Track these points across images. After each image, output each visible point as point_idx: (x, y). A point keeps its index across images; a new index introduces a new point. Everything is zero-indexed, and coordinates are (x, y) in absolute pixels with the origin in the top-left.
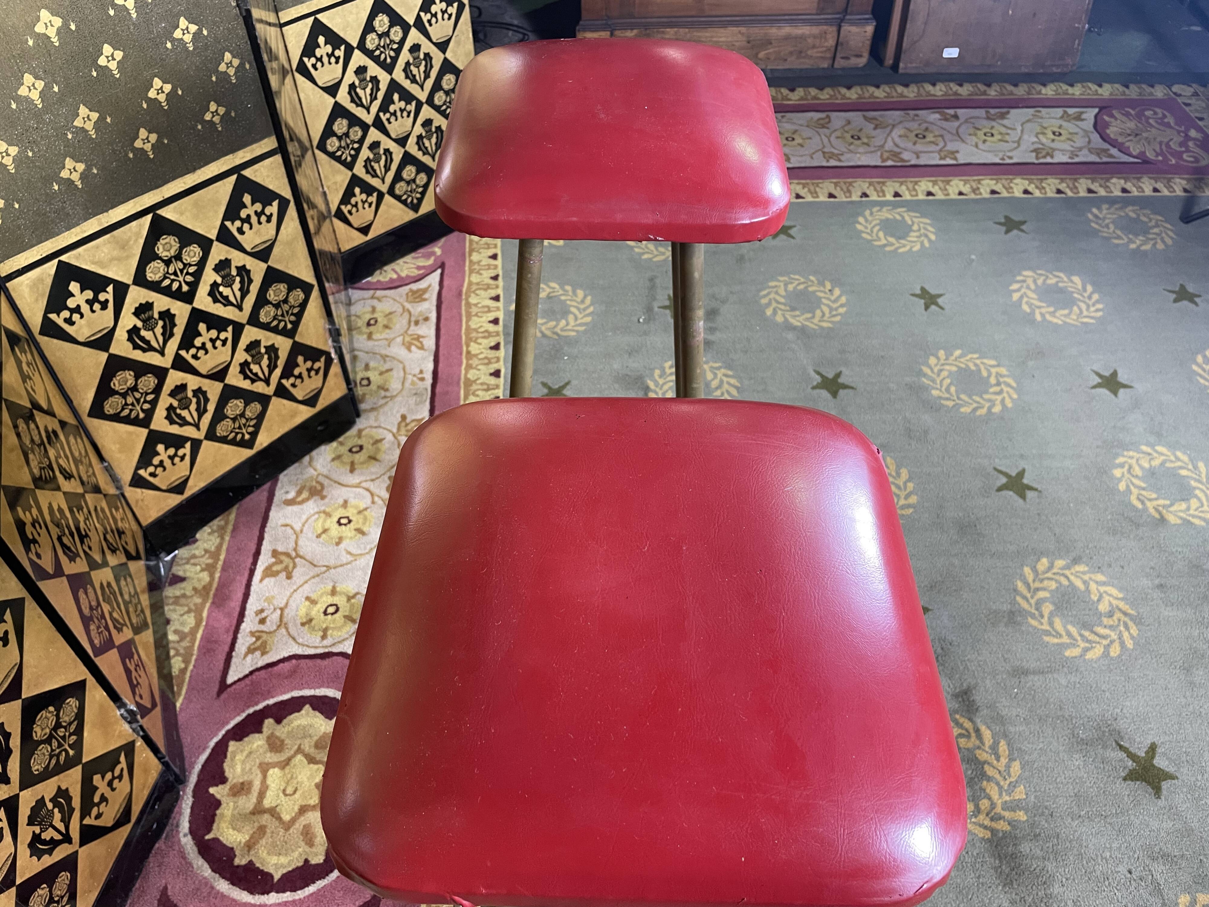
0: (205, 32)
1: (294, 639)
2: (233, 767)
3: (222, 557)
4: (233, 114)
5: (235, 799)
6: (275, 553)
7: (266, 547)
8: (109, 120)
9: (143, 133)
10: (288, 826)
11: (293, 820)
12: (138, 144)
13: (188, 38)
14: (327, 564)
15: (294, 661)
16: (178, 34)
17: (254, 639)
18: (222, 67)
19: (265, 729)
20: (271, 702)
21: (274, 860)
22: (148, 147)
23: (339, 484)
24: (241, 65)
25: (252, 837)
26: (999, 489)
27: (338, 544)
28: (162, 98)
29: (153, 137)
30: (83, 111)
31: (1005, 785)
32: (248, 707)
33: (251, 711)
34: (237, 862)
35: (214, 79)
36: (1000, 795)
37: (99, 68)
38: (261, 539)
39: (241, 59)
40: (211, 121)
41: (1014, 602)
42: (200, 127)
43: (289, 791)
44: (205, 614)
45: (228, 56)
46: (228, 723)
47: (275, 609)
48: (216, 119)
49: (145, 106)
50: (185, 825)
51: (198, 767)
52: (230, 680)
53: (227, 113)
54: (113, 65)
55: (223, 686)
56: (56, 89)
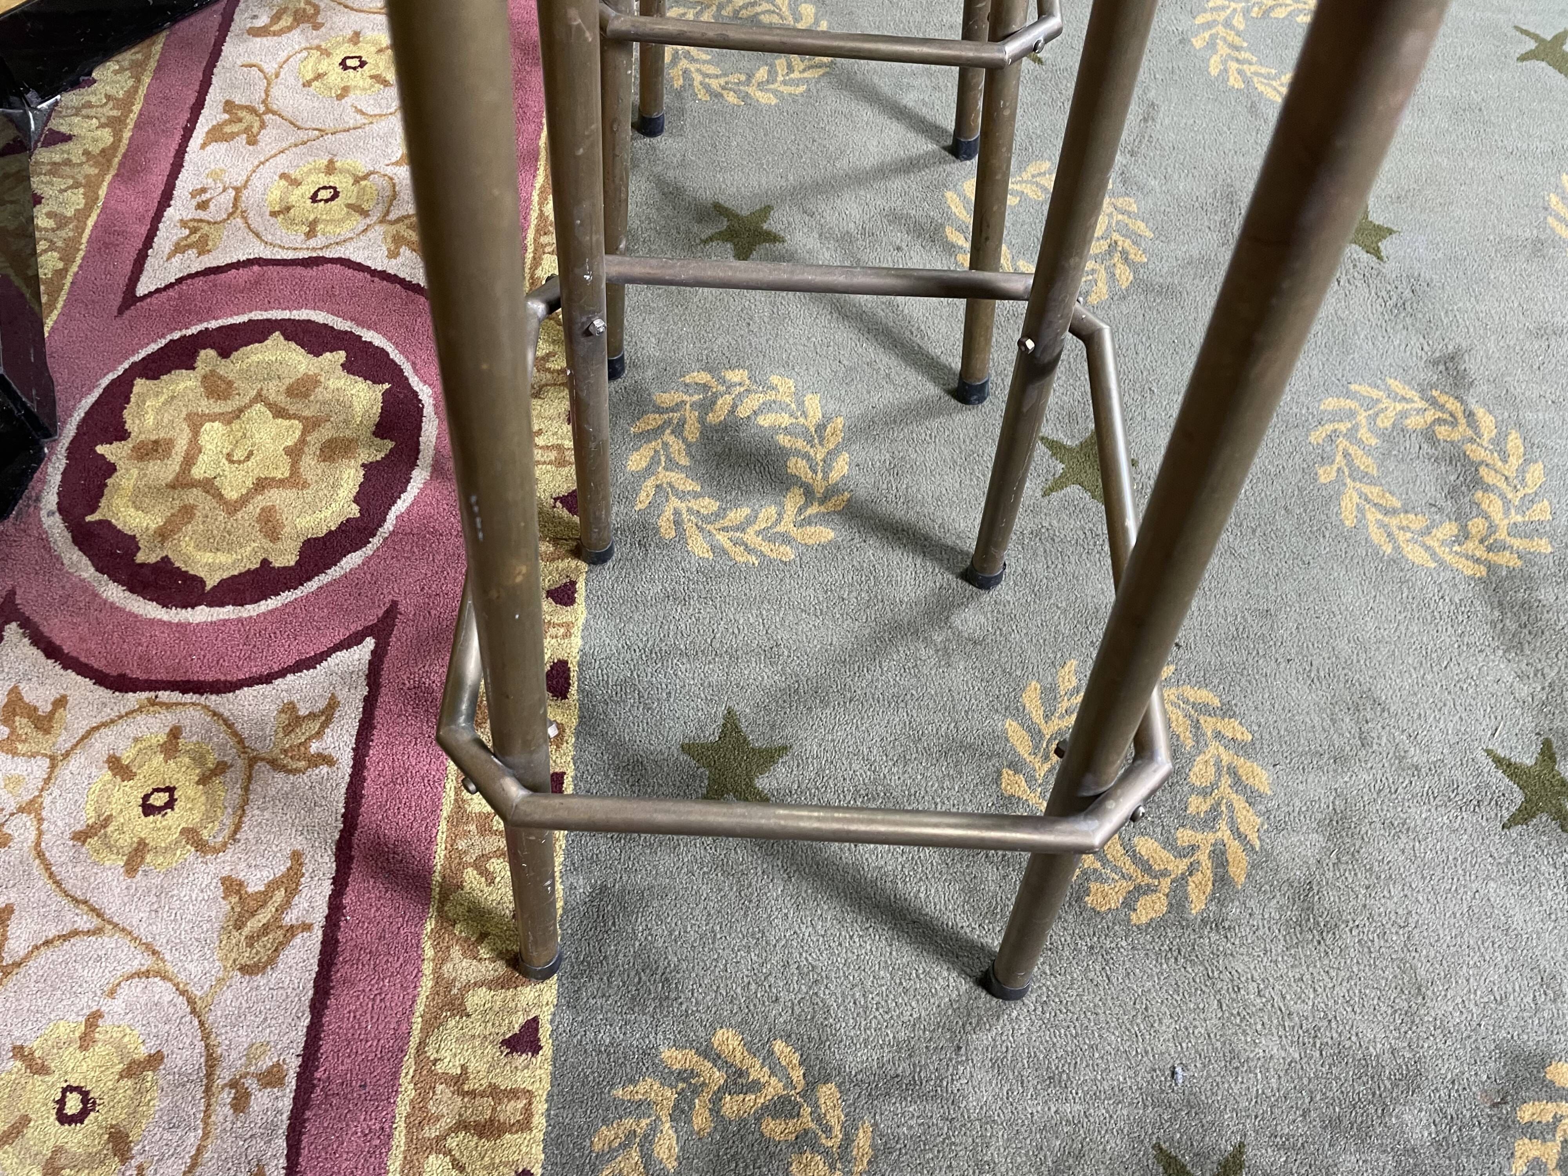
1: (258, 235)
2: (140, 416)
3: (137, 108)
5: (141, 465)
6: (229, 106)
7: (214, 97)
10: (233, 508)
11: (244, 501)
14: (320, 126)
15: (256, 268)
17: (187, 232)
19: (199, 364)
20: (213, 324)
21: (208, 557)
23: (346, 7)
25: (168, 521)
26: (1523, 58)
27: (340, 97)
31: (1515, 499)
32: (172, 330)
33: (176, 335)
34: (140, 558)
36: (1507, 512)
38: (206, 84)
41: (1543, 226)
43: (239, 455)
44: (102, 192)
46: (134, 352)
47: (225, 190)
50: (51, 499)
51: (79, 415)
52: (141, 291)
55: (130, 299)
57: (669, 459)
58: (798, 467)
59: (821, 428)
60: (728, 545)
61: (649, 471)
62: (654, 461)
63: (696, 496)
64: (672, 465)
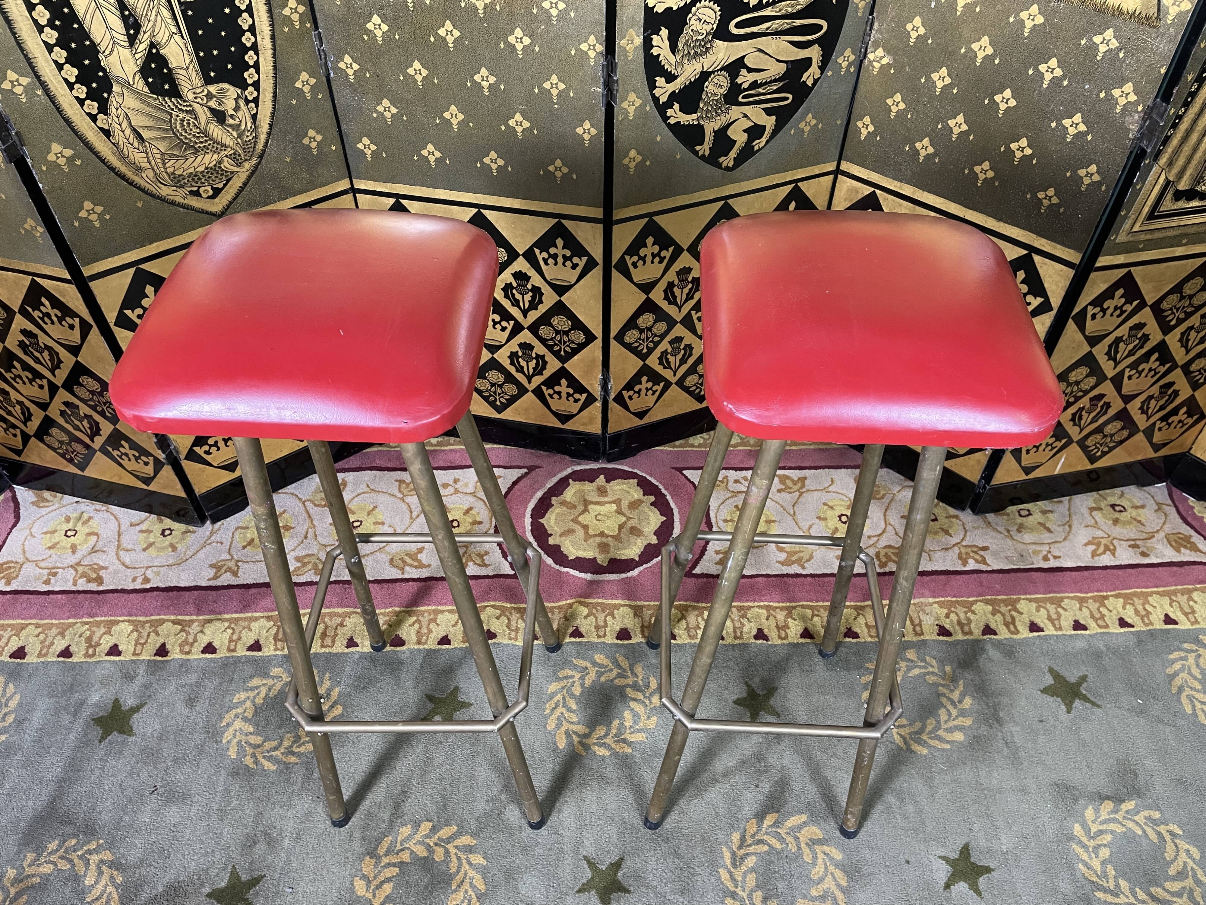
0: (1089, 138)
1: (723, 503)
2: (618, 484)
3: (794, 448)
4: (1062, 210)
5: (595, 490)
6: (803, 479)
7: (807, 473)
8: (971, 137)
9: (986, 165)
10: (575, 521)
11: (578, 523)
12: (977, 169)
13: (1072, 131)
14: (797, 513)
16: (1067, 122)
18: (1082, 172)
19: (646, 497)
20: (669, 497)
21: (553, 517)
22: (982, 176)
23: (886, 510)
24: (1099, 184)
25: (568, 503)
27: (819, 518)
28: (1019, 154)
29: (991, 174)
30: (960, 118)
32: (664, 485)
33: (661, 487)
34: (553, 498)
35: (1068, 174)
37: (992, 100)
38: (815, 468)
39: (1103, 179)
40: (1040, 200)
42: (1029, 196)
43: (599, 517)
44: (739, 448)
45: (1093, 168)
46: (651, 476)
48: (1046, 202)
49: (1002, 149)
50: (579, 468)
51: (620, 467)
52: (684, 472)
53: (1058, 206)
54: (1003, 106)
55: (680, 470)
56: (955, 91)
57: (603, 673)
58: (601, 731)
59: (624, 741)
60: (555, 699)
61: (595, 663)
62: (601, 666)
63: (582, 685)
64: (600, 674)
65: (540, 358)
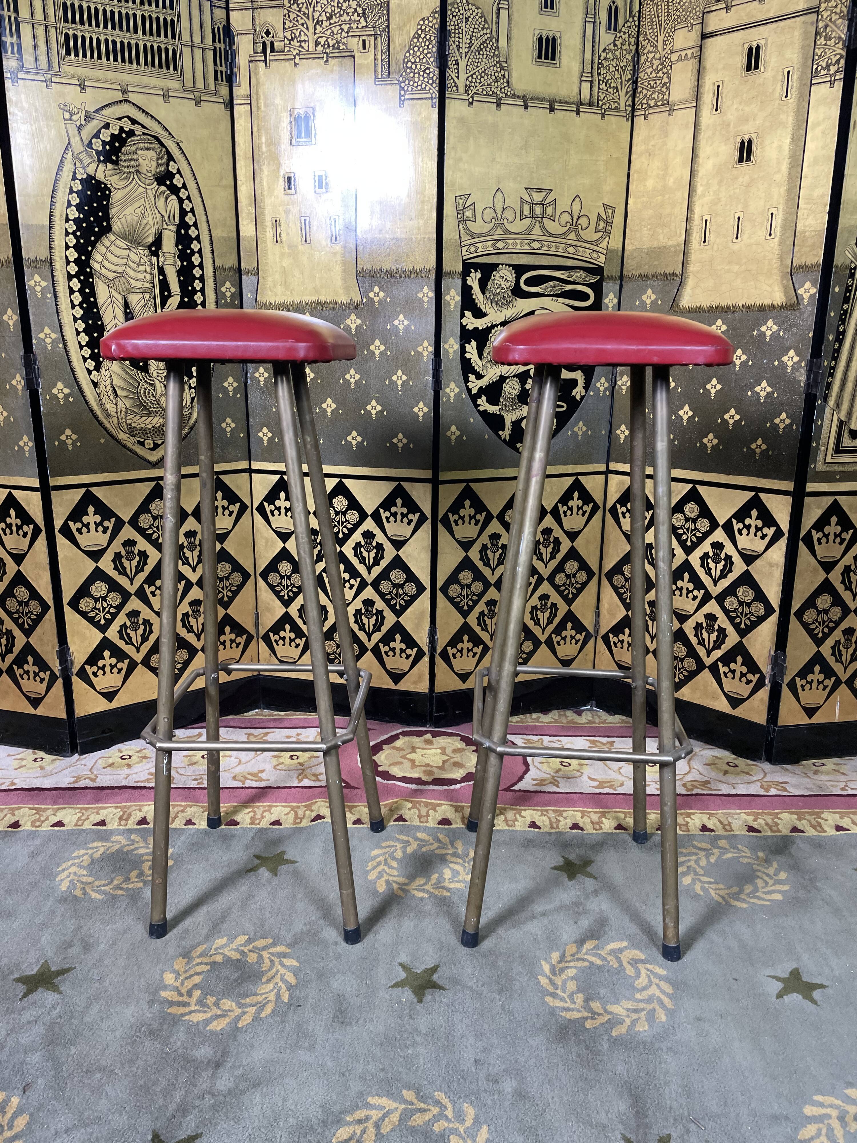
0: (775, 395)
2: (443, 739)
3: (602, 725)
4: (770, 453)
5: (422, 741)
6: (610, 742)
8: (696, 419)
9: (711, 436)
10: (403, 757)
11: (406, 759)
12: (705, 440)
13: (763, 394)
16: (758, 389)
17: (537, 740)
18: (777, 421)
19: (469, 747)
21: (383, 756)
22: (709, 445)
24: (790, 425)
25: (398, 748)
28: (731, 421)
29: (715, 441)
30: (686, 408)
34: (385, 745)
35: (768, 425)
37: (705, 389)
39: (792, 421)
40: (754, 450)
42: (745, 450)
43: (426, 756)
44: (553, 724)
45: (784, 415)
46: (473, 736)
48: (758, 451)
49: (719, 421)
50: (409, 730)
51: (445, 730)
53: (767, 450)
54: (713, 391)
56: (679, 390)
57: (424, 846)
58: (420, 881)
59: (443, 888)
60: (378, 860)
61: (416, 839)
62: (422, 840)
63: (404, 852)
64: (420, 846)
65: (380, 613)
